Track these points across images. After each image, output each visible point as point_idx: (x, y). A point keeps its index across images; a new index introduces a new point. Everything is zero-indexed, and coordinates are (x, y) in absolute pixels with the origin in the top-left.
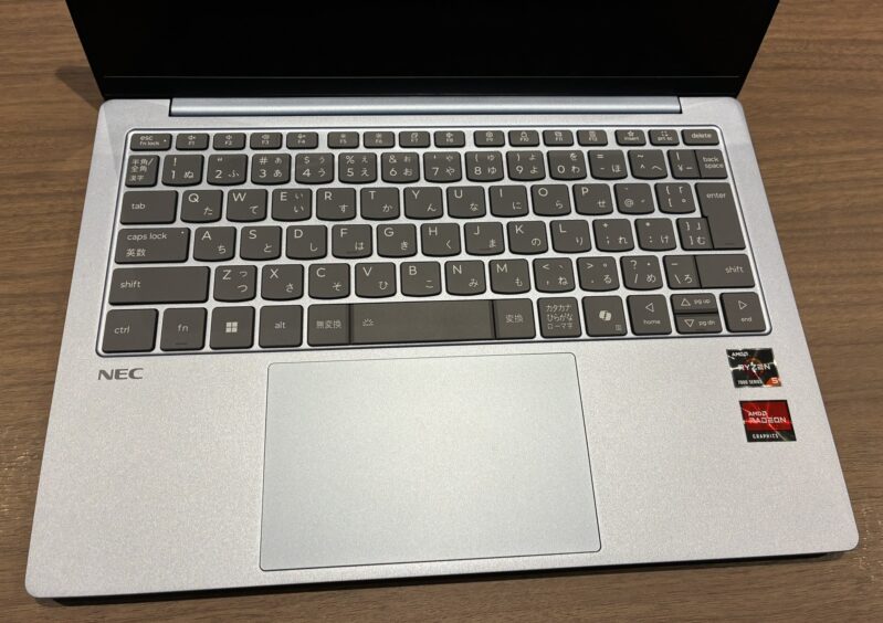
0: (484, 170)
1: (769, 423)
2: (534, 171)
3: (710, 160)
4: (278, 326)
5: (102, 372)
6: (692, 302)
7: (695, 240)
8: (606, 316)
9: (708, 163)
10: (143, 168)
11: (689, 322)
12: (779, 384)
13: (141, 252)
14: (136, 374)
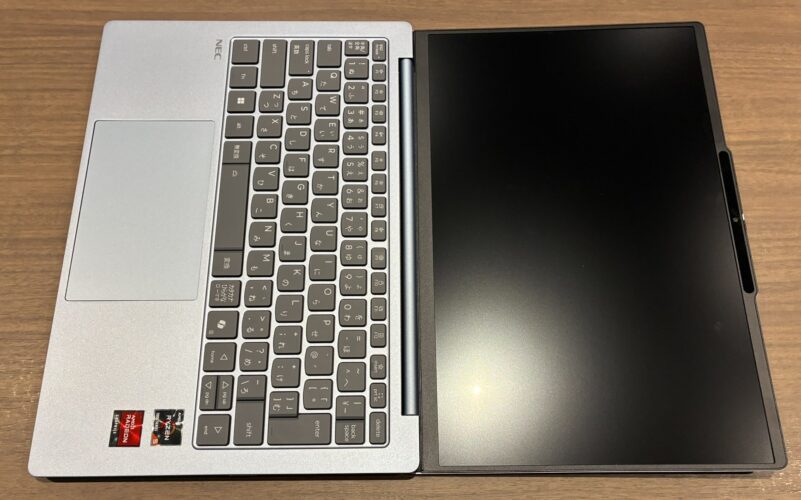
0: (349, 252)
1: (125, 430)
2: (346, 286)
3: (353, 431)
4: (239, 124)
5: (221, 41)
6: (225, 390)
7: (278, 403)
8: (222, 324)
9: (350, 428)
10: (357, 48)
11: (210, 385)
12: (152, 444)
13: (297, 52)
14: (218, 57)
